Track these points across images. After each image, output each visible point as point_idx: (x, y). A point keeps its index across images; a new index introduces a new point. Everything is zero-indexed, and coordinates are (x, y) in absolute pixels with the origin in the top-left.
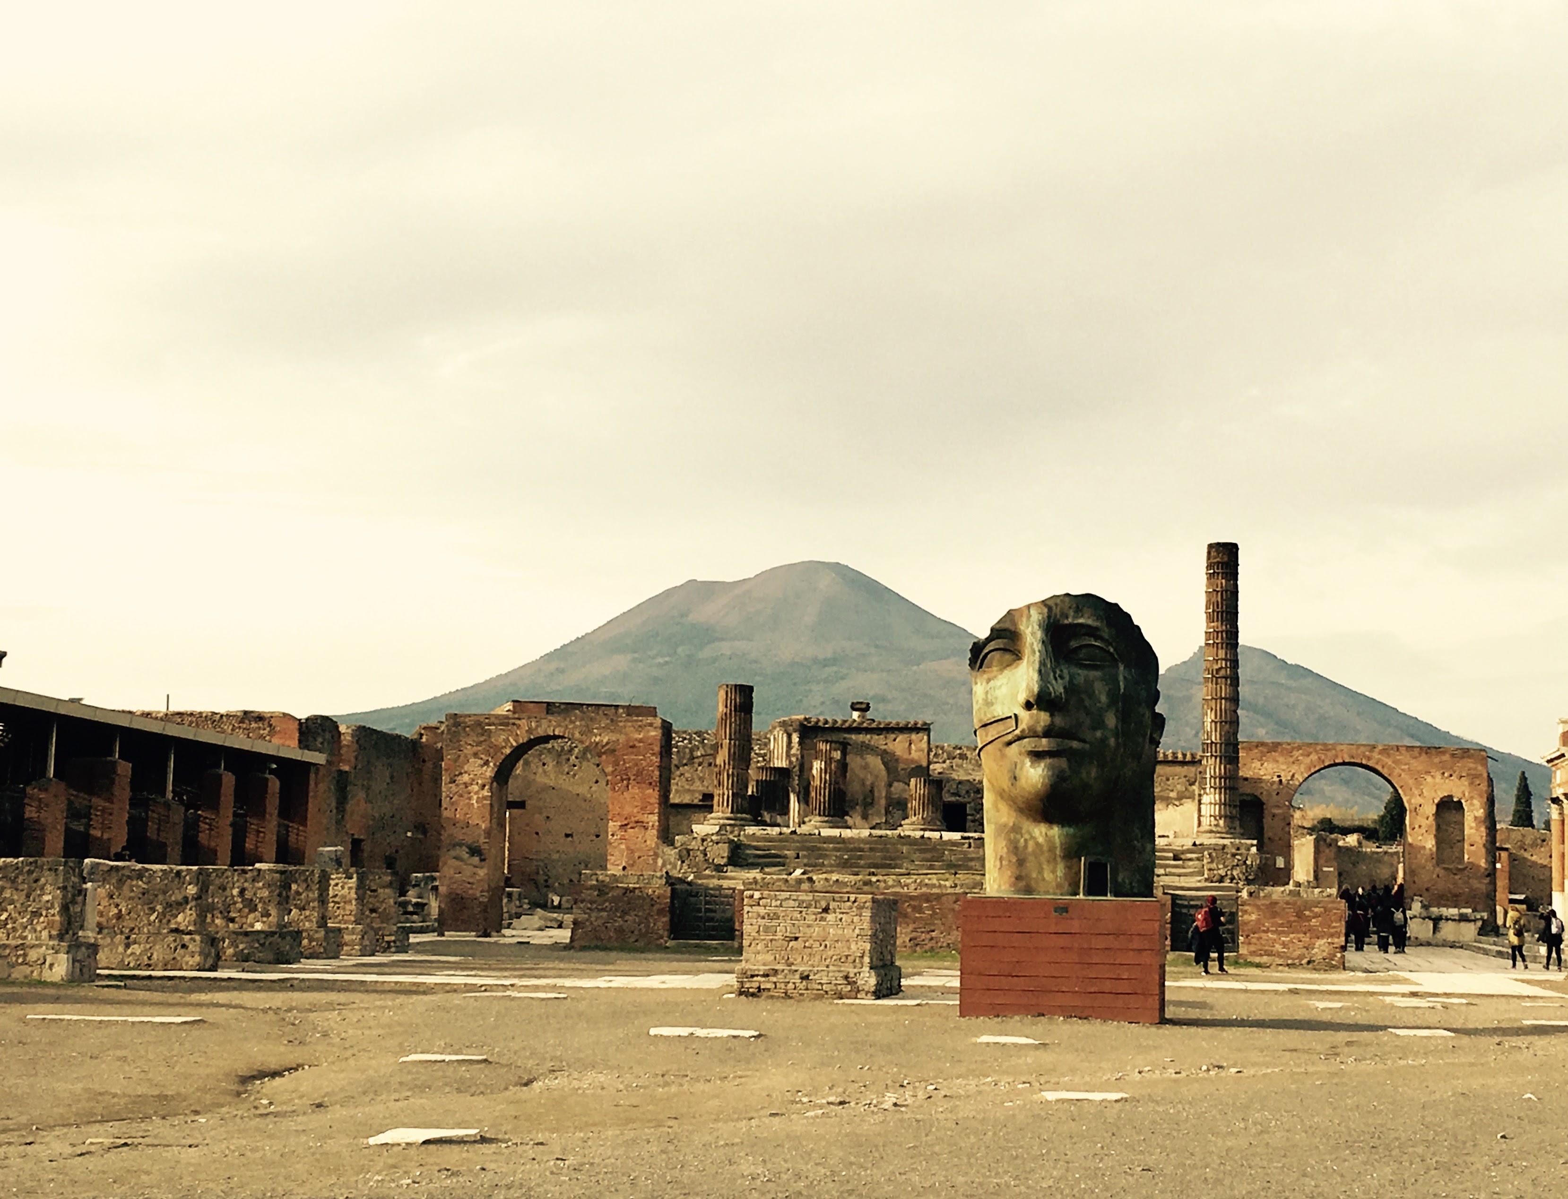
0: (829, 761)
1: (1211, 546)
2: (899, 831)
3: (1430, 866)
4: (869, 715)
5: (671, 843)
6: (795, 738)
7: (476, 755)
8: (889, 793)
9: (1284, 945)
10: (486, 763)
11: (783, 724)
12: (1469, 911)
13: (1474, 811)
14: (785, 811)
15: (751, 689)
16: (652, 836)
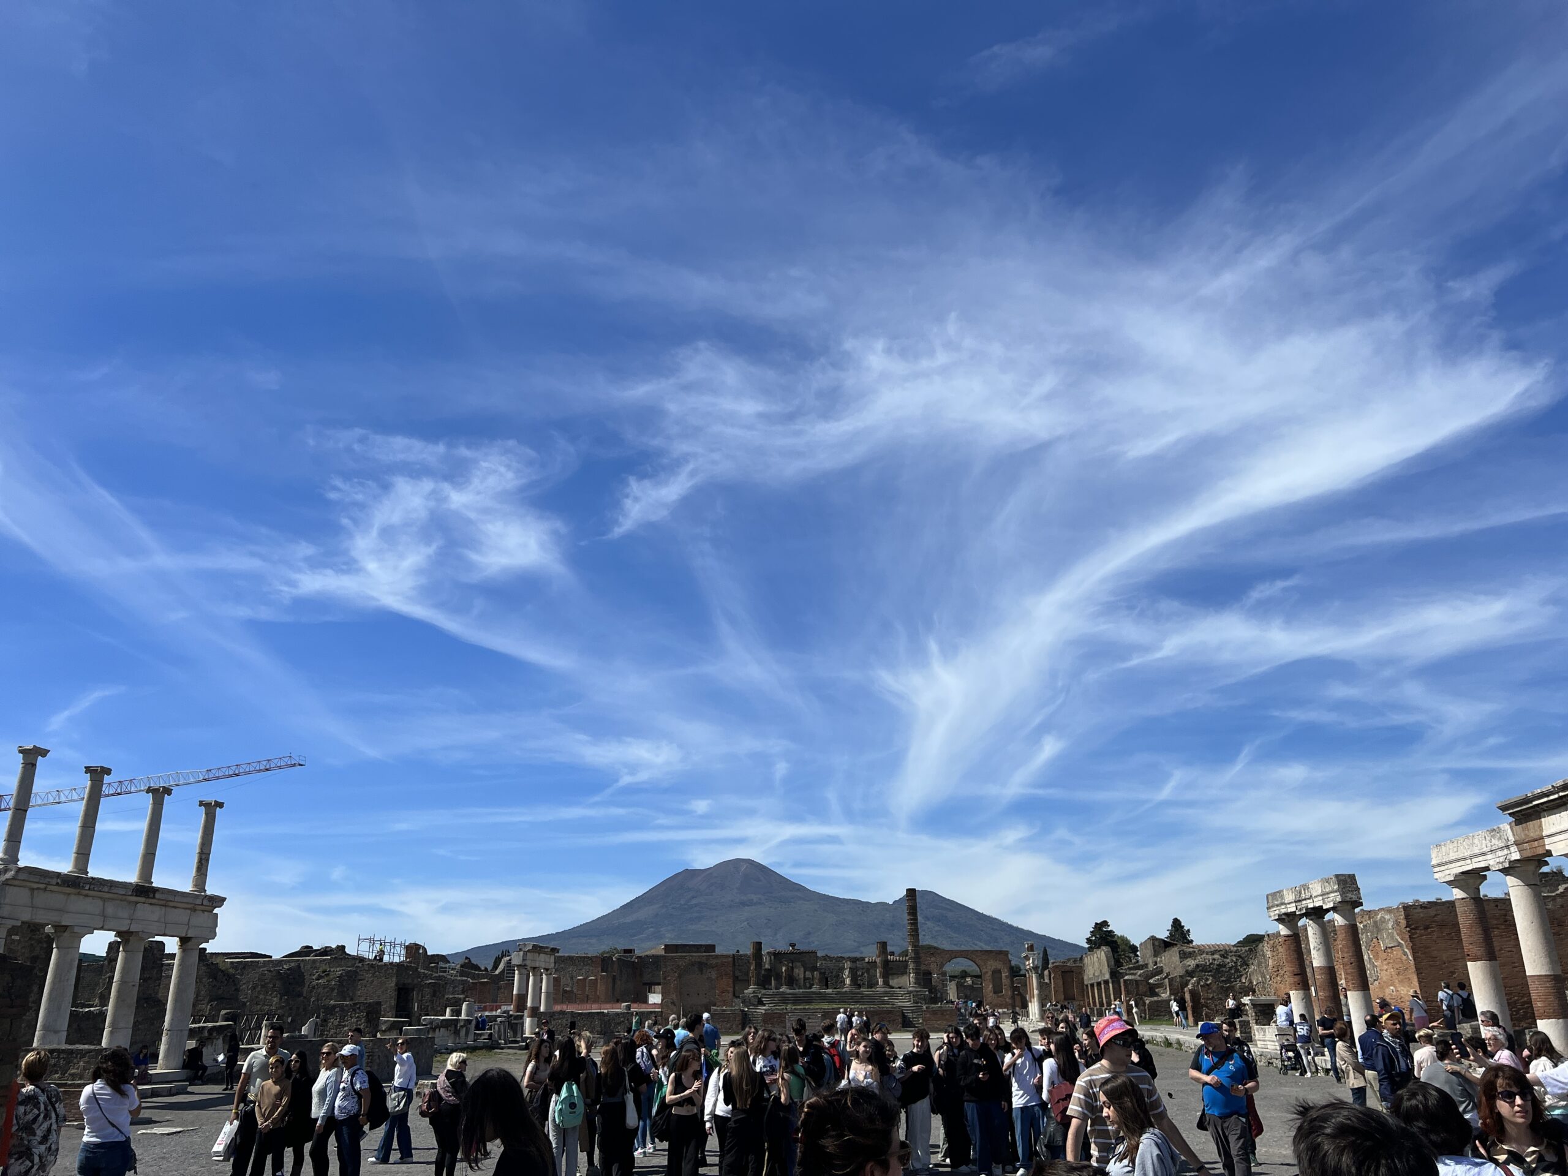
0: (787, 966)
1: (908, 890)
2: (812, 990)
3: (991, 994)
4: (796, 947)
5: (739, 997)
6: (773, 957)
7: (672, 970)
8: (805, 976)
9: (938, 1024)
10: (675, 972)
11: (768, 953)
12: (1006, 1010)
13: (1005, 974)
14: (771, 985)
15: (761, 943)
16: (731, 995)
